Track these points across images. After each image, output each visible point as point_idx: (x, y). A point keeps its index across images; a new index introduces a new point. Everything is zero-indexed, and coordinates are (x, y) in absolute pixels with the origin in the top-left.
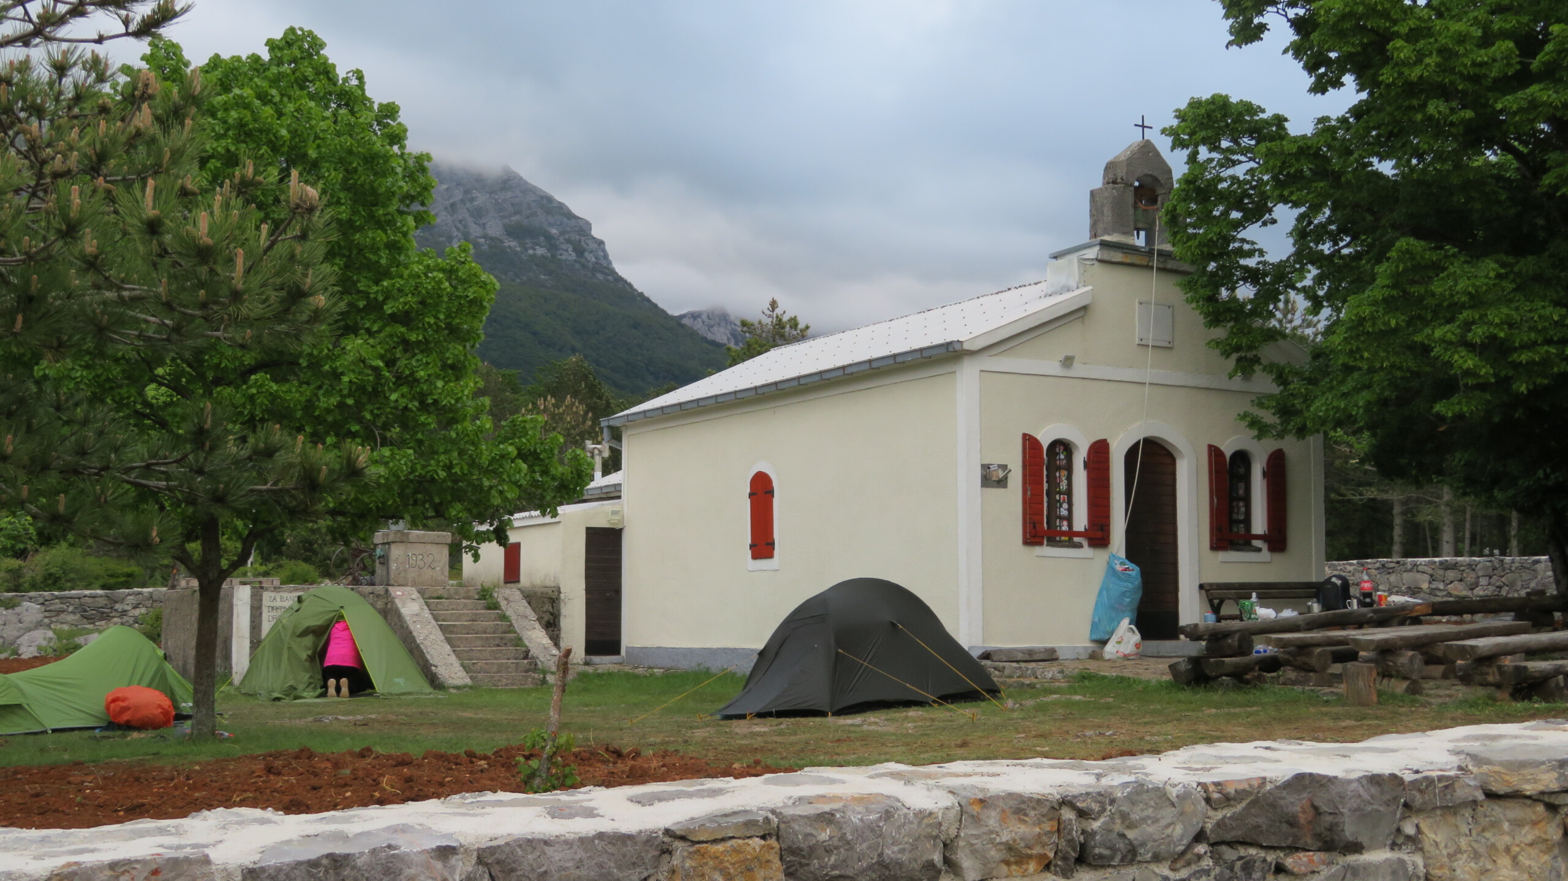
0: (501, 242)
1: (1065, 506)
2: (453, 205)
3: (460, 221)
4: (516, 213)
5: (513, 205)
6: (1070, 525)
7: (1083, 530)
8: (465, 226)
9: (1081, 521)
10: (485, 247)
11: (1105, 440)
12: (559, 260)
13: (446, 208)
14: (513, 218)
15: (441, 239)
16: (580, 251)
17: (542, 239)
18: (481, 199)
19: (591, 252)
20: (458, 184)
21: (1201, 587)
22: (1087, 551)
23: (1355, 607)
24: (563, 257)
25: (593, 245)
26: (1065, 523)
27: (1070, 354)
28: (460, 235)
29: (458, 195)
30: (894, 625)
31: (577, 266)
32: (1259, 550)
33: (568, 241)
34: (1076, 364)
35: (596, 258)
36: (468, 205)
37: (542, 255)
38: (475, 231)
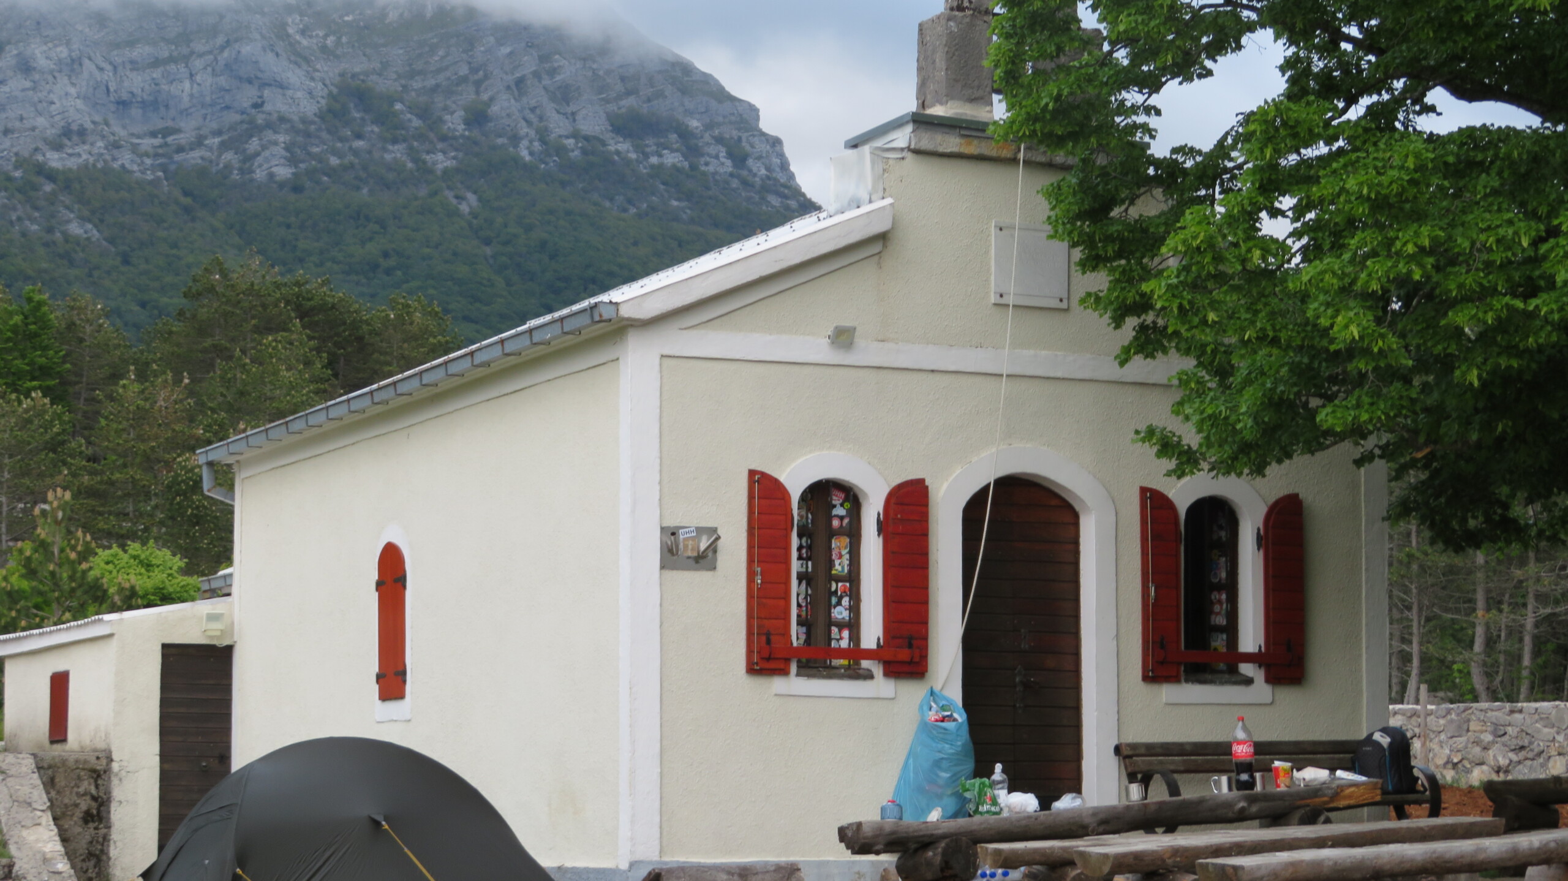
0: (604, 144)
1: (845, 601)
2: (520, 82)
3: (533, 110)
4: (629, 93)
5: (623, 79)
6: (855, 637)
7: (873, 646)
8: (541, 118)
9: (872, 632)
10: (576, 154)
11: (922, 481)
12: (704, 174)
13: (508, 88)
14: (623, 103)
15: (500, 141)
16: (739, 159)
17: (674, 137)
18: (568, 71)
19: (759, 158)
20: (530, 45)
21: (1118, 750)
22: (881, 686)
23: (1225, 789)
24: (711, 169)
25: (762, 147)
26: (846, 634)
27: (848, 324)
28: (532, 133)
29: (529, 64)
30: (377, 824)
31: (735, 183)
32: (1249, 681)
33: (719, 140)
34: (860, 342)
35: (768, 169)
36: (546, 81)
37: (674, 166)
38: (558, 126)
